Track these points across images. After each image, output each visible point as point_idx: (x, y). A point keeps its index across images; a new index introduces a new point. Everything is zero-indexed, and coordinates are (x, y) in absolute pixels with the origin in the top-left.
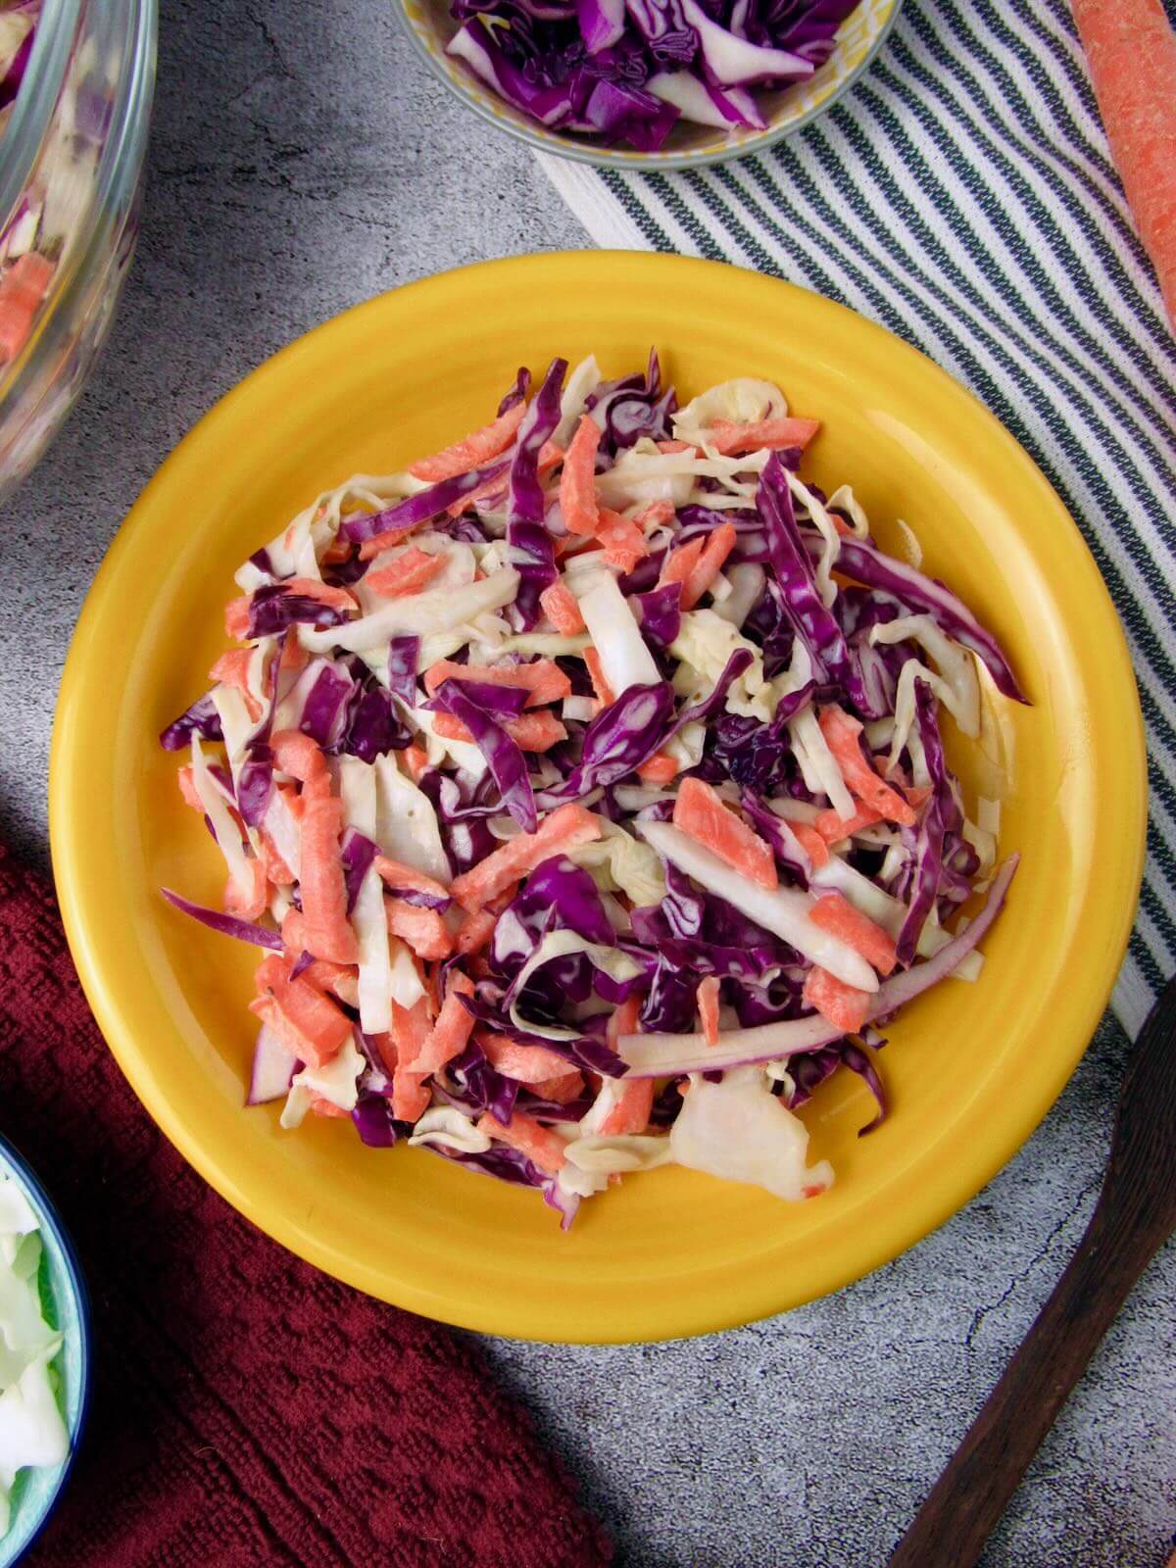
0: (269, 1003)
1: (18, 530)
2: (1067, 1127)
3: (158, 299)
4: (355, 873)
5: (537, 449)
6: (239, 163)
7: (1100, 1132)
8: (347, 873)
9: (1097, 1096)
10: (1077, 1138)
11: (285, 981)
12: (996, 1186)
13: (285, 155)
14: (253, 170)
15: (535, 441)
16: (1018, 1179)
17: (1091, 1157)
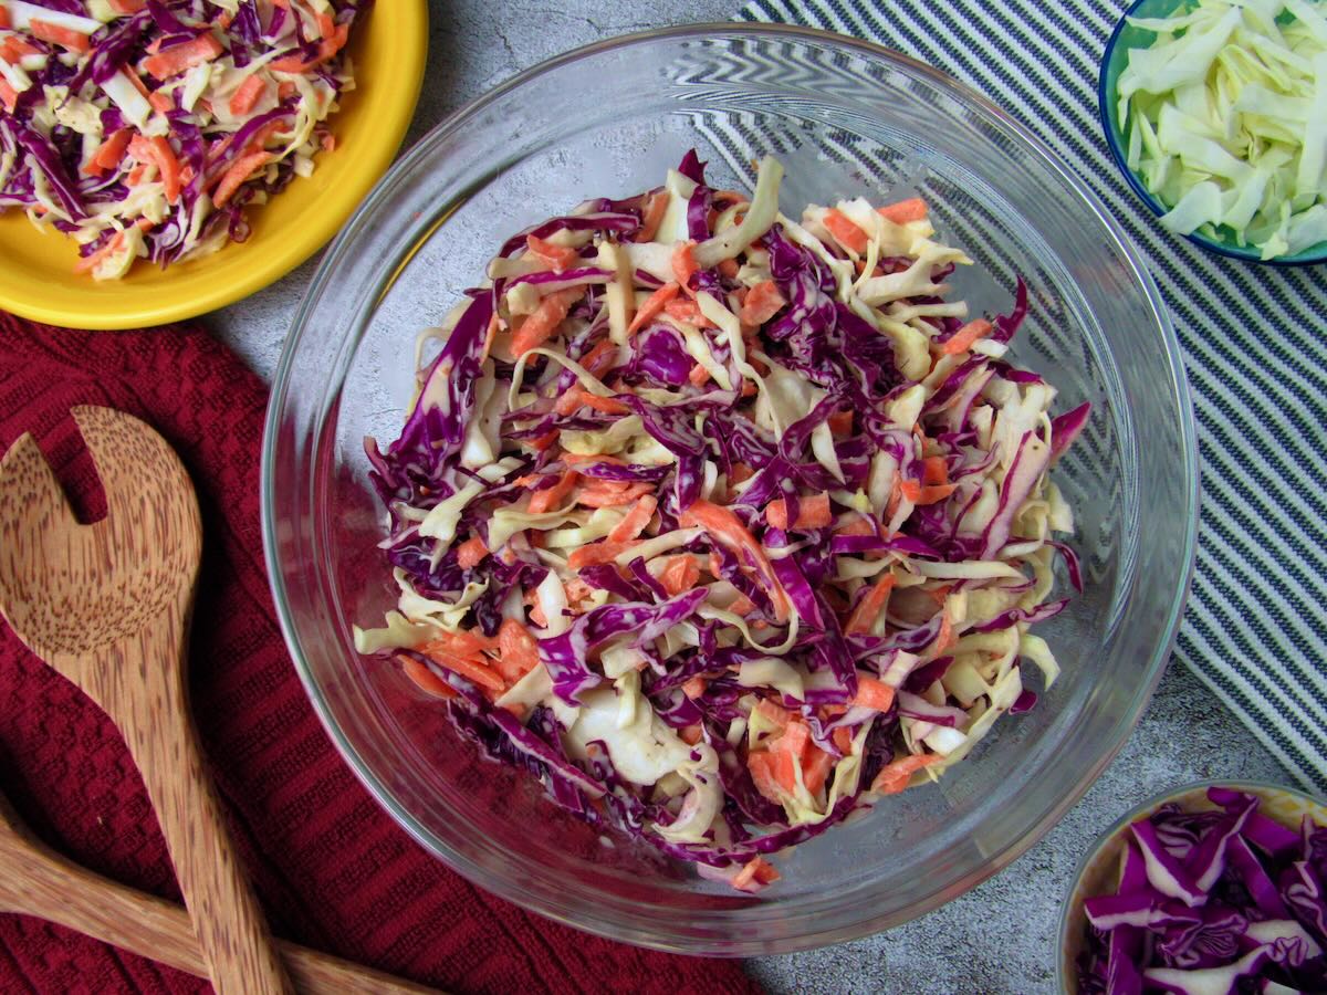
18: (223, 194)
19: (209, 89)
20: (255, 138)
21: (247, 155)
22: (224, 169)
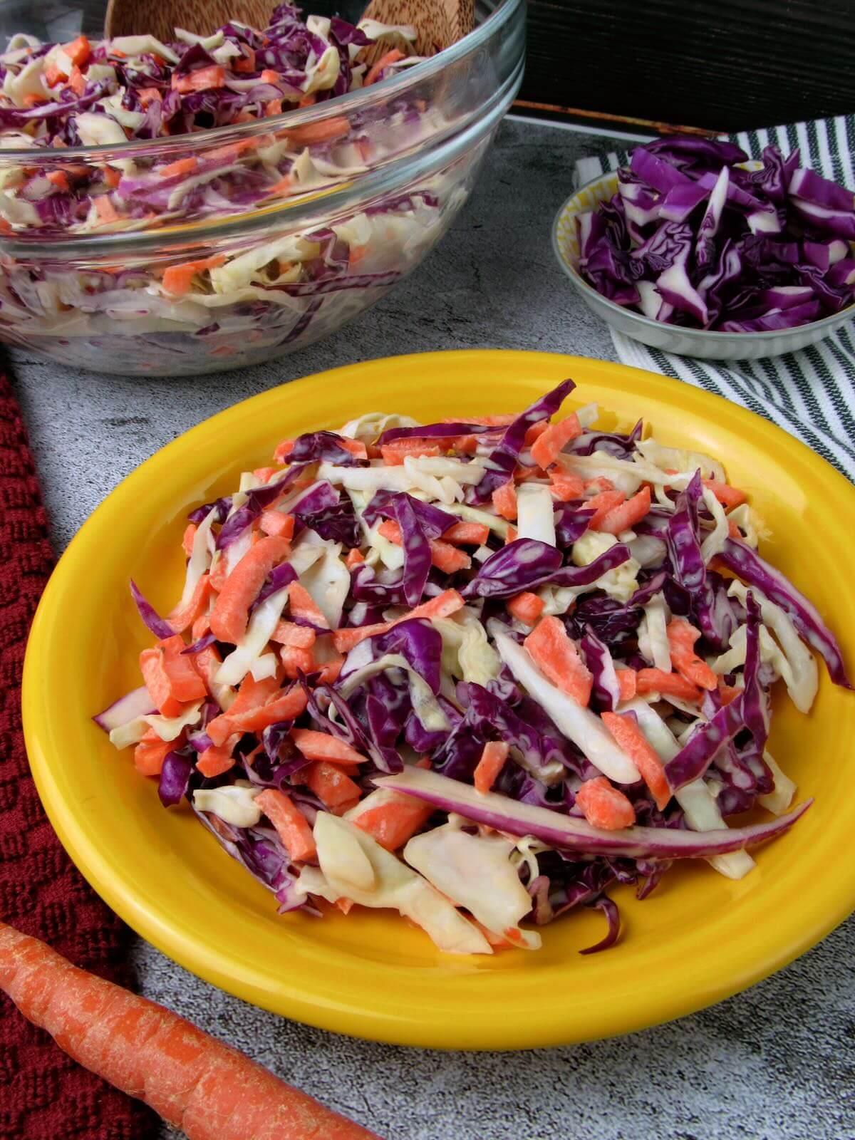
0: (157, 656)
1: (173, 429)
2: (802, 1094)
3: (337, 357)
4: (271, 587)
5: (532, 423)
6: (426, 316)
7: (837, 1113)
8: (266, 583)
9: (842, 1078)
10: (811, 1109)
11: (177, 653)
12: (707, 1120)
13: (457, 320)
14: (432, 321)
15: (534, 416)
16: (733, 1123)
17: (819, 1133)
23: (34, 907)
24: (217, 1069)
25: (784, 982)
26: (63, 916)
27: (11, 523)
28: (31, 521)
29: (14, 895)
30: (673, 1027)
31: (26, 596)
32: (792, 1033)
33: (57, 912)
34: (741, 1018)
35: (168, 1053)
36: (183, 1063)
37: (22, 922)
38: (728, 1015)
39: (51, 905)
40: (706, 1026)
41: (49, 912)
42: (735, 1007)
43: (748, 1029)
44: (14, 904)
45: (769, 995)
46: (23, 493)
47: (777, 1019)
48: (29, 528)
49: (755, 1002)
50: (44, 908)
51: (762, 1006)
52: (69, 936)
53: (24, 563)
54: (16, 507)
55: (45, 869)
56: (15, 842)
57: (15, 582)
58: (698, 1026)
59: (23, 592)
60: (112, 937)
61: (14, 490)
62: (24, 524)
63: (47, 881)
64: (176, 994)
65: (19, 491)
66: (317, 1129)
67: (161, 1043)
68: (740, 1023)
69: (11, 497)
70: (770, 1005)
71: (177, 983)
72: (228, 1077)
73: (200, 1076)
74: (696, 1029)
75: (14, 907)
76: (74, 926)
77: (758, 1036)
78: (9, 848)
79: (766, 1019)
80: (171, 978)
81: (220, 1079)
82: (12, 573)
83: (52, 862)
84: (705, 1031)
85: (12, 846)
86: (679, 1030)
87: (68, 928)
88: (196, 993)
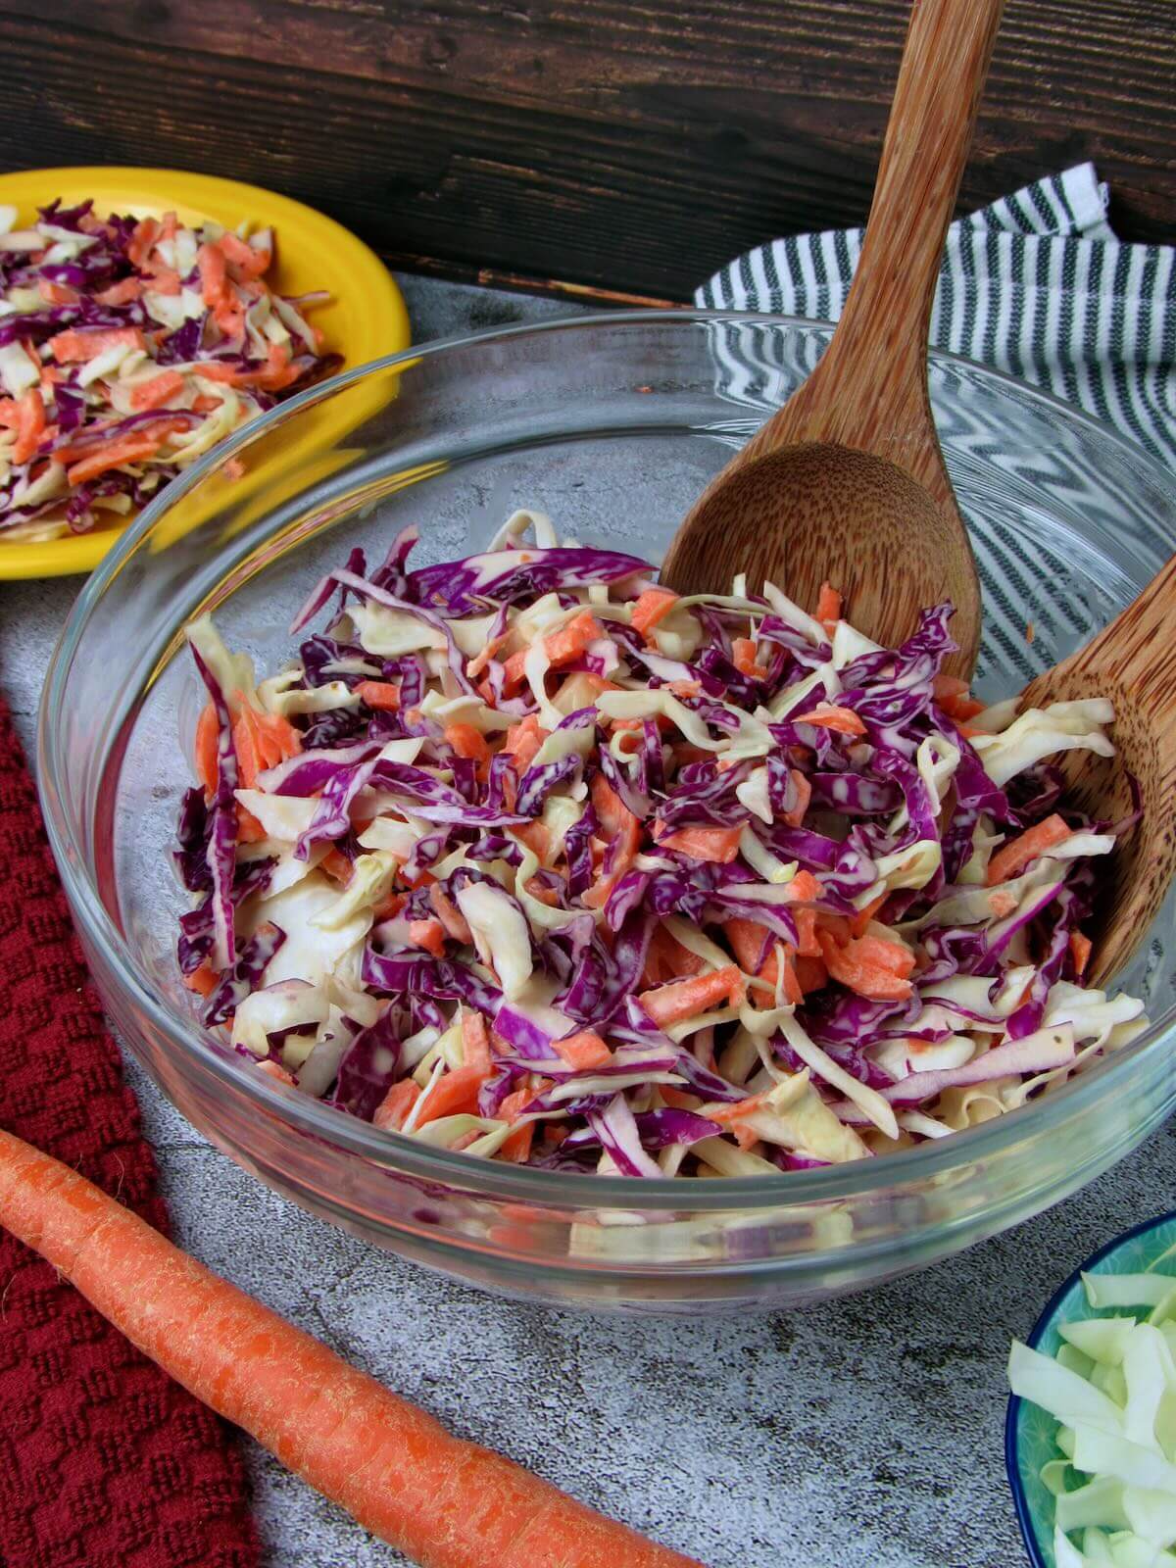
18: (83, 469)
19: (115, 374)
20: (150, 428)
21: (130, 442)
22: (97, 446)
23: (139, 1460)
24: (114, 1222)
25: (995, 1494)
26: (176, 1469)
27: (44, 969)
28: (68, 961)
29: (114, 1447)
30: (875, 1554)
31: (80, 1071)
32: (1005, 1553)
33: (170, 1464)
34: (949, 1540)
35: (70, 1201)
36: (85, 1211)
37: (127, 1479)
38: (935, 1536)
39: (162, 1458)
40: (911, 1550)
41: (159, 1465)
42: (942, 1527)
43: (957, 1552)
44: (115, 1457)
45: (979, 1511)
46: (51, 922)
47: (988, 1537)
48: (67, 973)
49: (963, 1519)
50: (153, 1462)
51: (971, 1524)
52: (185, 1490)
53: (70, 1025)
54: (47, 942)
55: (148, 1416)
56: (105, 1379)
57: (63, 1051)
58: (903, 1552)
59: (76, 1067)
60: (233, 1489)
61: (41, 919)
62: (61, 969)
63: (150, 1430)
64: (315, 1554)
65: (46, 920)
66: (201, 1281)
67: (64, 1193)
68: (949, 1544)
69: (38, 929)
70: (980, 1522)
71: (316, 1540)
72: (124, 1229)
73: (97, 1226)
74: (901, 1555)
75: (117, 1463)
76: (190, 1479)
77: (968, 1558)
78: (98, 1387)
79: (976, 1539)
80: (307, 1534)
81: (116, 1229)
82: (57, 1038)
83: (157, 1408)
84: (911, 1556)
85: (102, 1385)
86: (882, 1558)
87: (184, 1482)
88: (339, 1551)
